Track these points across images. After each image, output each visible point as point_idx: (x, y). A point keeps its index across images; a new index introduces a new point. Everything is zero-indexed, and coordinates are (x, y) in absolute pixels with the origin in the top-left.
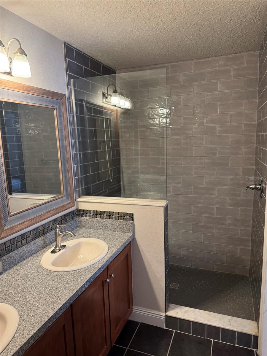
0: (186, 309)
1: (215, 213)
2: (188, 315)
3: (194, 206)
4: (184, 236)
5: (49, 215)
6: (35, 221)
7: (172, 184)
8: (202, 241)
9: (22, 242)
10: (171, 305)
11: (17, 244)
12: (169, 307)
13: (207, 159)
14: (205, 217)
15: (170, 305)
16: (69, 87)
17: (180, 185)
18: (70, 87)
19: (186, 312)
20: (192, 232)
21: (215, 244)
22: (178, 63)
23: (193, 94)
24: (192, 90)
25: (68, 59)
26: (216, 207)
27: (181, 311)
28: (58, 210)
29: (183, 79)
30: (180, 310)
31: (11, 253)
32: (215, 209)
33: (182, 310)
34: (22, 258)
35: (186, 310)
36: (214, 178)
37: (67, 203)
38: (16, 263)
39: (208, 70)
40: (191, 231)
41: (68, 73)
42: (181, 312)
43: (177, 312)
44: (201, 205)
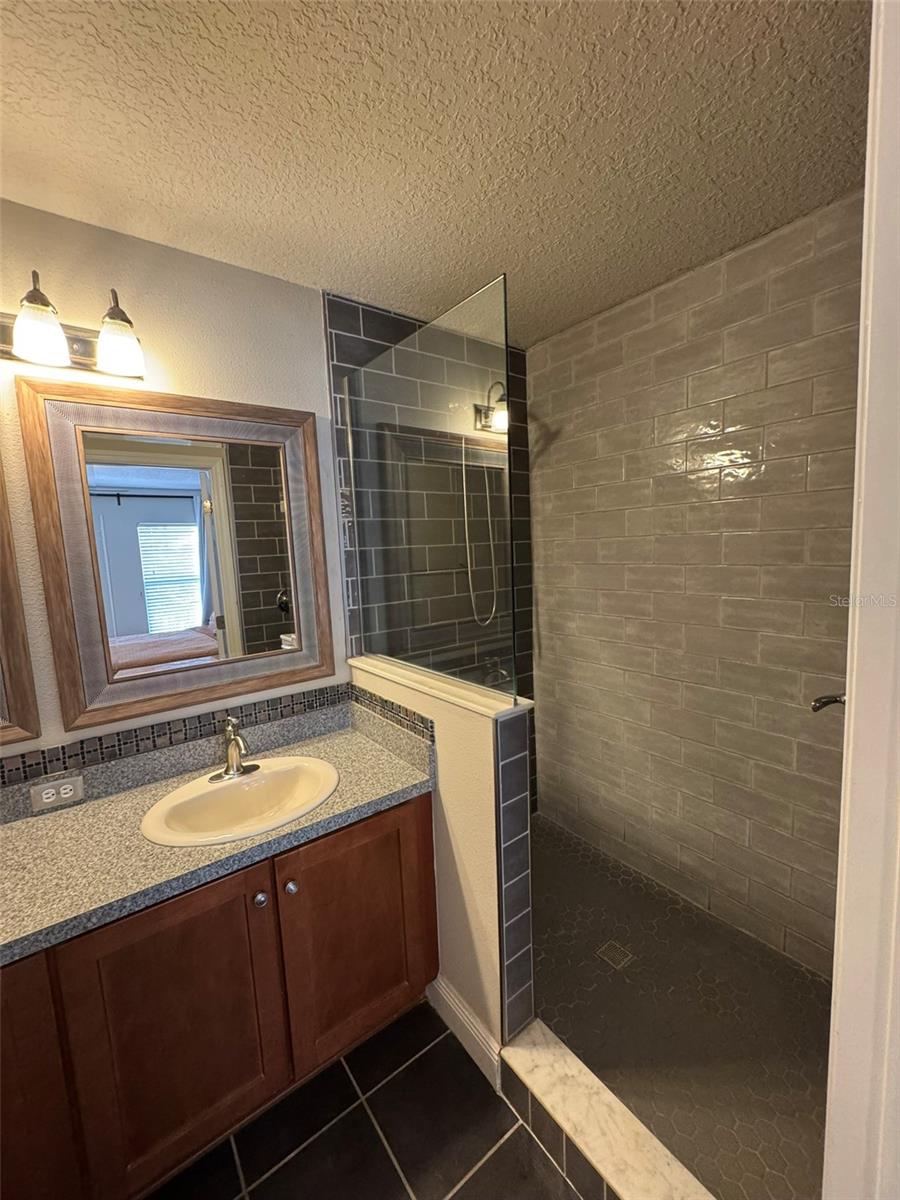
0: (574, 1066)
1: (795, 760)
2: (564, 1099)
3: (721, 725)
4: (688, 808)
5: (240, 690)
6: (189, 699)
7: (655, 646)
8: (744, 841)
9: (154, 741)
10: (538, 1027)
11: (137, 745)
12: (525, 1032)
13: (767, 572)
14: (757, 766)
15: (535, 1023)
16: (335, 397)
17: (680, 652)
18: (338, 396)
19: (564, 1079)
20: (714, 804)
21: (792, 868)
22: (676, 282)
23: (724, 365)
24: (720, 353)
25: (334, 331)
26: (799, 743)
27: (552, 1066)
28: (275, 681)
29: (691, 324)
30: (551, 1058)
31: (113, 763)
32: (795, 748)
33: (556, 1065)
34: (148, 777)
35: (570, 1073)
36: (793, 641)
37: (308, 665)
38: (129, 784)
39: (774, 272)
40: (712, 801)
41: (335, 362)
42: (550, 1074)
43: (536, 1066)
44: (744, 725)
